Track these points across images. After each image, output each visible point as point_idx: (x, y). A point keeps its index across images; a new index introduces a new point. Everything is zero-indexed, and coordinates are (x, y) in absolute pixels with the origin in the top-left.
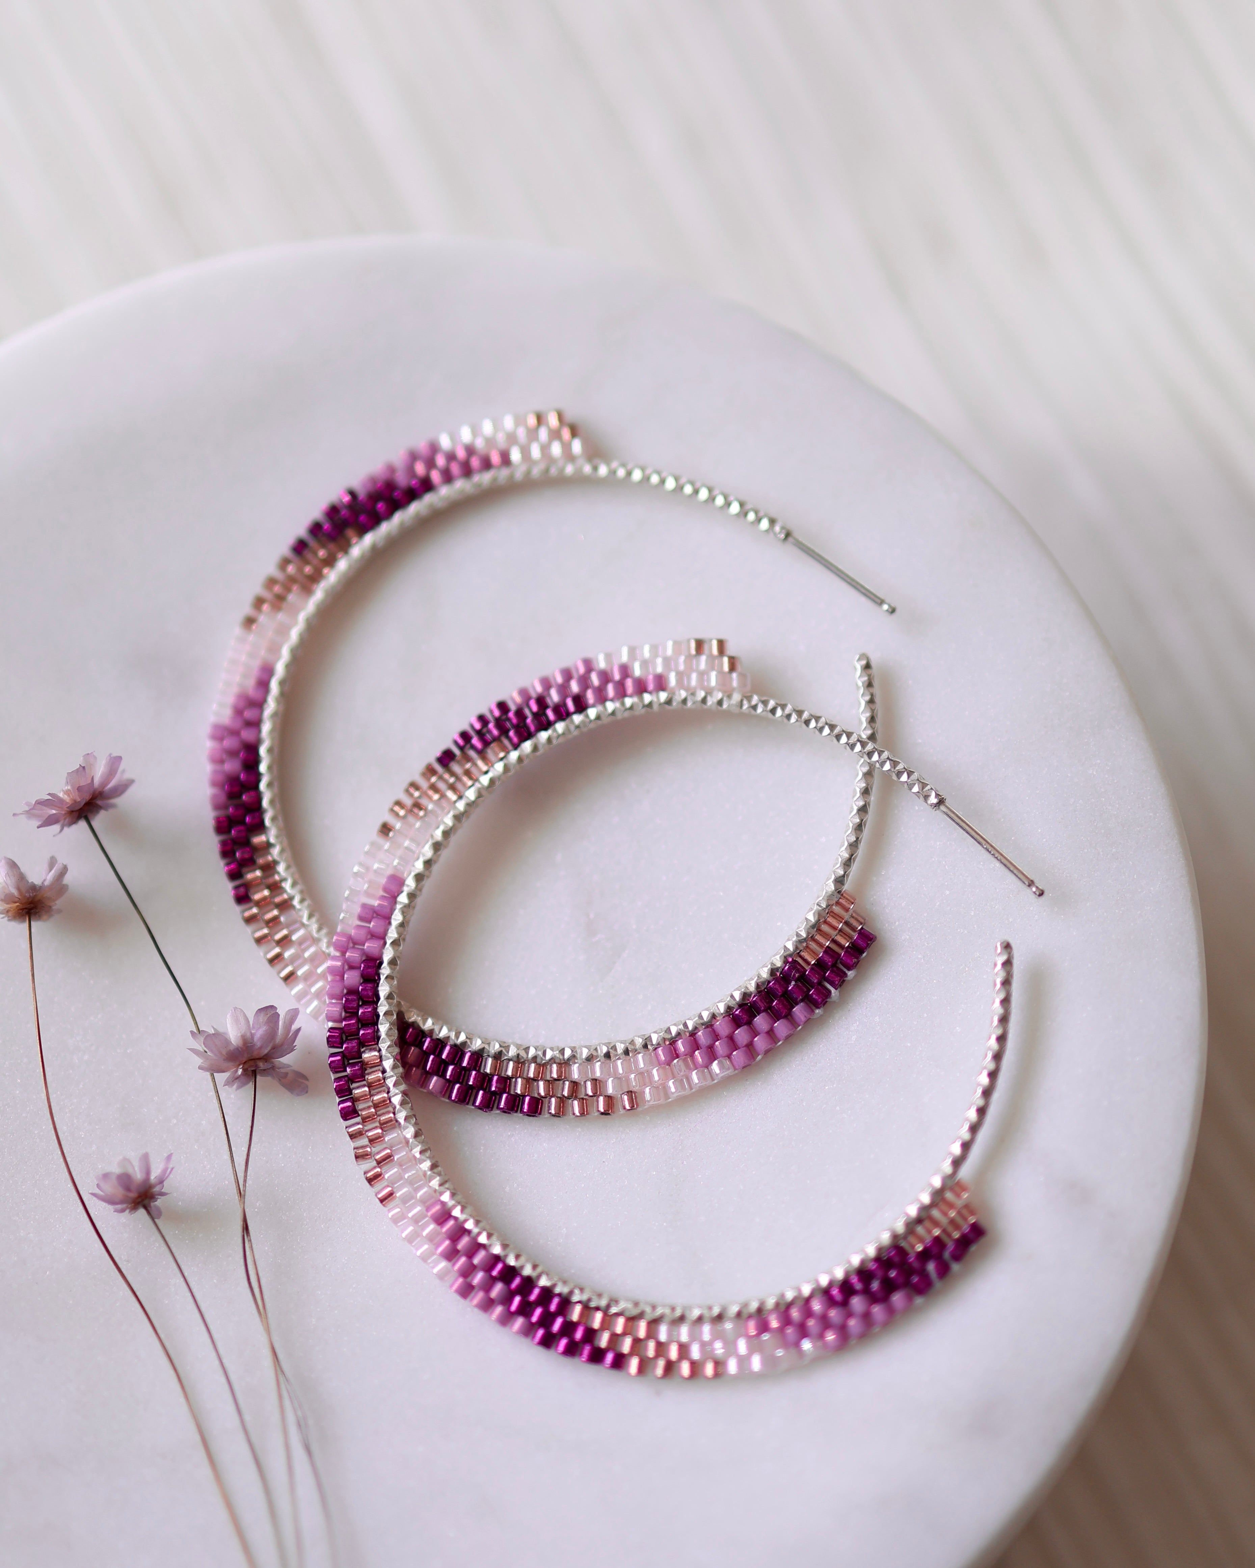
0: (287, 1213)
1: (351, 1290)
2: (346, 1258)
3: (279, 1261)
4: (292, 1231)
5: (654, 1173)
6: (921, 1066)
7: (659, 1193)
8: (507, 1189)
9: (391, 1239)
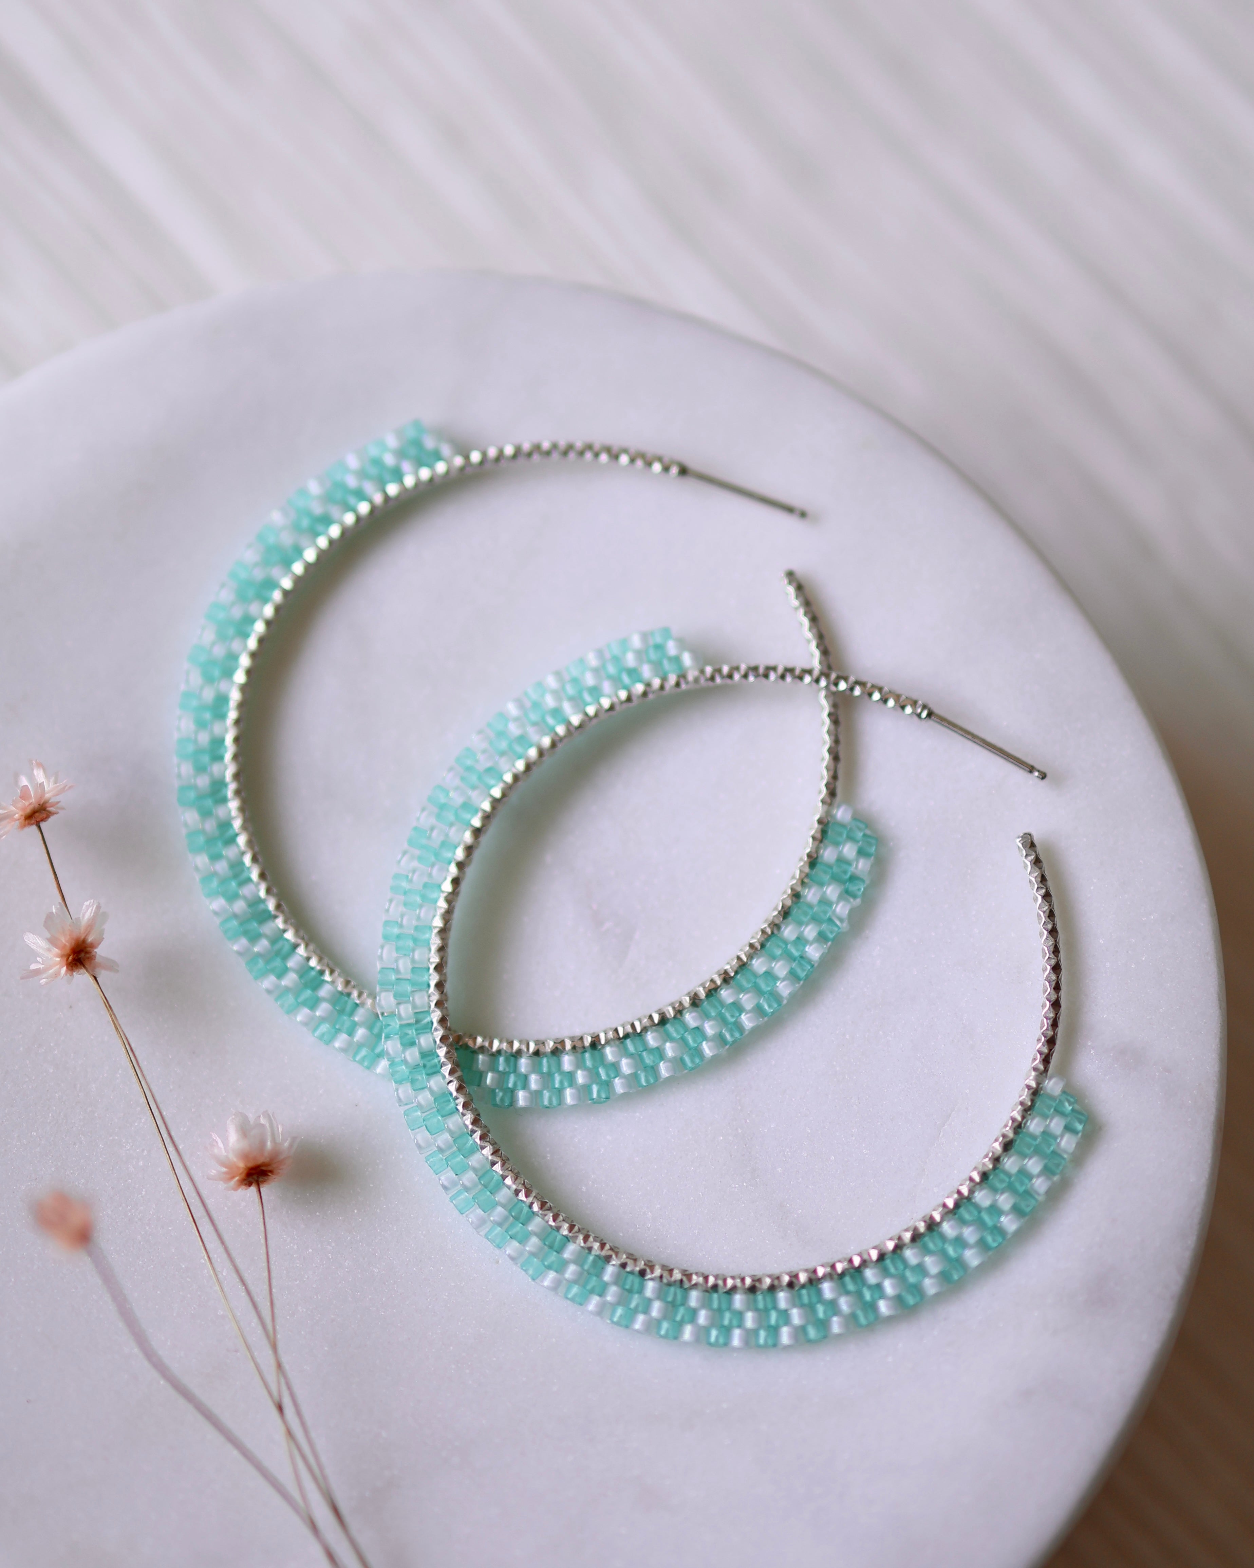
0: (378, 1265)
1: (460, 1323)
2: (447, 1294)
3: (383, 1313)
4: (387, 1282)
5: (721, 1138)
6: (950, 974)
7: (731, 1156)
8: (584, 1189)
9: (484, 1264)
